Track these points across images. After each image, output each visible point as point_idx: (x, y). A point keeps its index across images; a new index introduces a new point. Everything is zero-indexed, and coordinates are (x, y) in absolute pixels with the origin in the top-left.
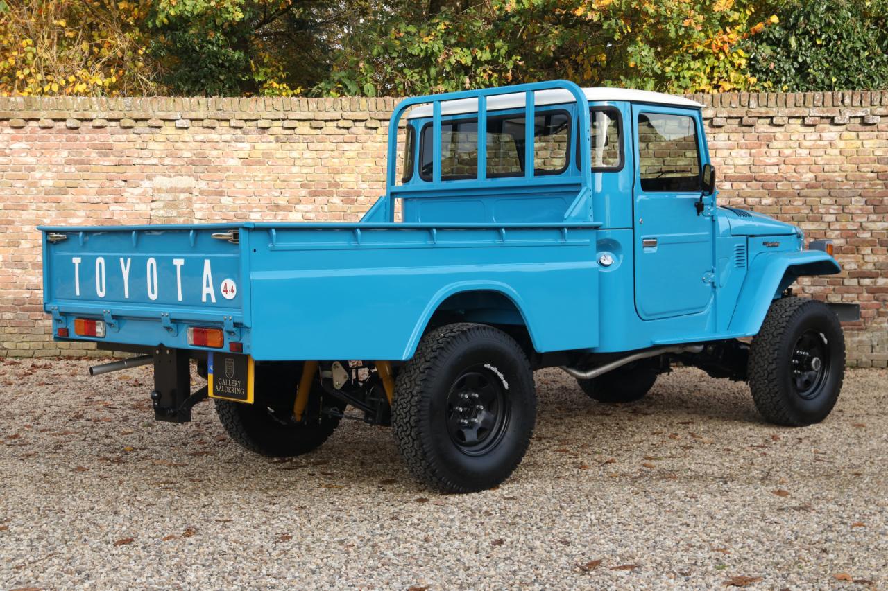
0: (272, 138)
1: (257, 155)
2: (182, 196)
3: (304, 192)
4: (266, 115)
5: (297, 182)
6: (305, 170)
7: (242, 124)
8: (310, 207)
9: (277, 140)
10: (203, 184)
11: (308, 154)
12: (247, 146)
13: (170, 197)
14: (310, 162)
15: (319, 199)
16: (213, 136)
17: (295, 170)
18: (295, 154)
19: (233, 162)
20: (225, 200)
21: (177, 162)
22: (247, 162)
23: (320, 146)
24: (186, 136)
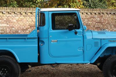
0: (23, 16)
1: (20, 19)
2: (5, 28)
3: (29, 26)
4: (23, 11)
5: (28, 24)
6: (29, 22)
7: (17, 13)
8: (31, 29)
9: (24, 16)
10: (8, 25)
11: (30, 19)
12: (18, 17)
13: (2, 28)
14: (30, 20)
15: (32, 28)
16: (11, 15)
17: (28, 22)
18: (27, 19)
19: (15, 21)
20: (13, 28)
21: (3, 21)
22: (18, 21)
23: (32, 17)
24: (5, 15)
